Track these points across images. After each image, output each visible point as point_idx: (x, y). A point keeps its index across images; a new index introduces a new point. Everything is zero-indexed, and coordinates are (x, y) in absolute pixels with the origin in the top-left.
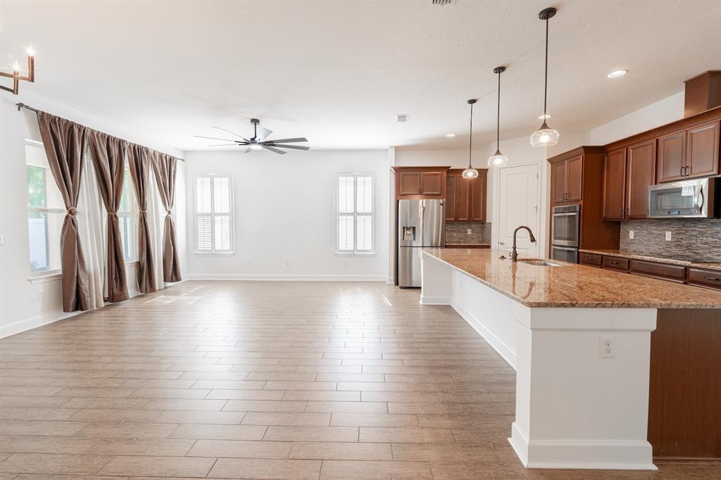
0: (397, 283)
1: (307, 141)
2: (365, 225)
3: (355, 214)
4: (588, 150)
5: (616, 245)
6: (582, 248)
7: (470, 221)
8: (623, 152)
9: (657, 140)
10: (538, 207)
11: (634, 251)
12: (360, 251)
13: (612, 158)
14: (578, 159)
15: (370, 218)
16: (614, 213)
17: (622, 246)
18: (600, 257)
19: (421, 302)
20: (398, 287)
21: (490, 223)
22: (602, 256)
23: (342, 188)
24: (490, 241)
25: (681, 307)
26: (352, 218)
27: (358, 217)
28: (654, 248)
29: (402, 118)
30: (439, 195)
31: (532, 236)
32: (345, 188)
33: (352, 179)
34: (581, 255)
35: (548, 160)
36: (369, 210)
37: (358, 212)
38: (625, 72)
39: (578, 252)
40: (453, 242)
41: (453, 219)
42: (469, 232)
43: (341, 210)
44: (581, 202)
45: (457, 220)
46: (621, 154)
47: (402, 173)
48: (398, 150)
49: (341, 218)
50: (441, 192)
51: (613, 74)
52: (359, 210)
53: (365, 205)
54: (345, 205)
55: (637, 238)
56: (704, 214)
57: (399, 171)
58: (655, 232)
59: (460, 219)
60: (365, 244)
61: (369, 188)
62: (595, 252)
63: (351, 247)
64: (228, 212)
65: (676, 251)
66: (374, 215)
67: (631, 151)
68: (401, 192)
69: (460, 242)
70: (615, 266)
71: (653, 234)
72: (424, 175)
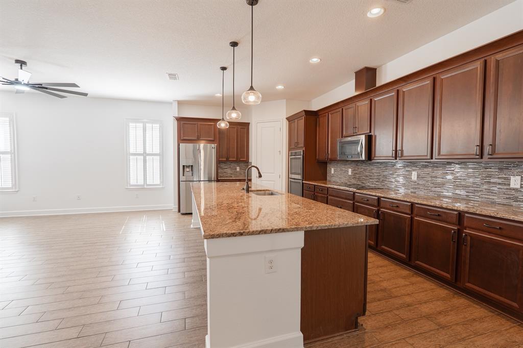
0: (179, 211)
1: (78, 87)
2: (154, 164)
3: (145, 154)
4: (308, 113)
5: (324, 177)
6: (305, 181)
7: (238, 161)
8: (326, 116)
9: (342, 109)
10: (281, 151)
11: (334, 182)
12: (149, 185)
13: (321, 119)
14: (302, 119)
15: (158, 158)
16: (321, 157)
17: (328, 178)
18: (313, 186)
19: (192, 226)
20: (179, 213)
21: (251, 162)
22: (315, 185)
23: (132, 133)
24: (251, 176)
25: (319, 228)
26: (142, 157)
27: (148, 157)
28: (344, 180)
29: (173, 76)
30: (213, 141)
31: (259, 173)
32: (135, 132)
33: (141, 125)
34: (304, 185)
35: (286, 118)
36: (157, 150)
38: (319, 60)
39: (303, 183)
40: (227, 177)
41: (225, 159)
42: (238, 169)
43: (132, 151)
44: (304, 149)
45: (227, 160)
46: (325, 117)
47: (182, 122)
48: (180, 103)
49: (131, 157)
50: (214, 138)
51: (313, 60)
52: (148, 152)
53: (154, 146)
54: (135, 146)
55: (335, 173)
56: (363, 158)
57: (180, 120)
58: (344, 169)
59: (230, 159)
60: (154, 179)
61: (157, 133)
62: (311, 183)
63: (141, 182)
64: (9, 150)
65: (353, 181)
66: (162, 155)
67: (330, 115)
68: (182, 138)
69: (231, 177)
70: (321, 192)
71: (343, 170)
72: (201, 124)
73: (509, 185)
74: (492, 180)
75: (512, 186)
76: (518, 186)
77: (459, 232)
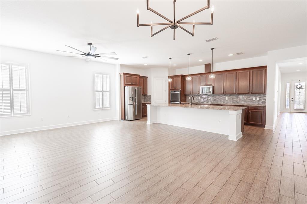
3: (103, 91)
4: (183, 76)
9: (199, 76)
10: (166, 90)
12: (105, 108)
17: (187, 101)
20: (124, 121)
21: (151, 95)
24: (151, 102)
27: (104, 93)
28: (196, 101)
32: (98, 79)
33: (101, 75)
35: (168, 77)
36: (108, 89)
37: (104, 90)
38: (202, 61)
39: (180, 103)
43: (96, 89)
44: (181, 89)
47: (126, 75)
49: (96, 93)
50: (138, 84)
53: (107, 87)
54: (98, 87)
63: (101, 106)
64: (25, 88)
66: (110, 92)
68: (126, 83)
71: (196, 98)
72: (133, 77)
73: (253, 99)
74: (249, 99)
75: (253, 100)
76: (255, 100)
77: (248, 111)
